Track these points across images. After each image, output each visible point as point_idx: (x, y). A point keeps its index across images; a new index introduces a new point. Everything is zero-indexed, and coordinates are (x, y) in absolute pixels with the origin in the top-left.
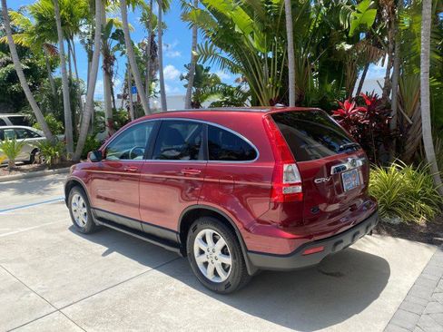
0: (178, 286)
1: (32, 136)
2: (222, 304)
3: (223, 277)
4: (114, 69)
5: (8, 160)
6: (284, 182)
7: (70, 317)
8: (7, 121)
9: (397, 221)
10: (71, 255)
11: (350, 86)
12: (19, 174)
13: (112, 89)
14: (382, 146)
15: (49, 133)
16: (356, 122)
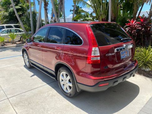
0: (54, 92)
1: (20, 32)
2: (68, 101)
3: (69, 91)
4: (48, 8)
5: (12, 40)
6: (92, 55)
7: (11, 102)
8: (13, 26)
9: (147, 70)
10: (21, 76)
11: (135, 14)
12: (15, 45)
13: (47, 15)
14: (146, 38)
15: (25, 31)
16: (135, 29)
